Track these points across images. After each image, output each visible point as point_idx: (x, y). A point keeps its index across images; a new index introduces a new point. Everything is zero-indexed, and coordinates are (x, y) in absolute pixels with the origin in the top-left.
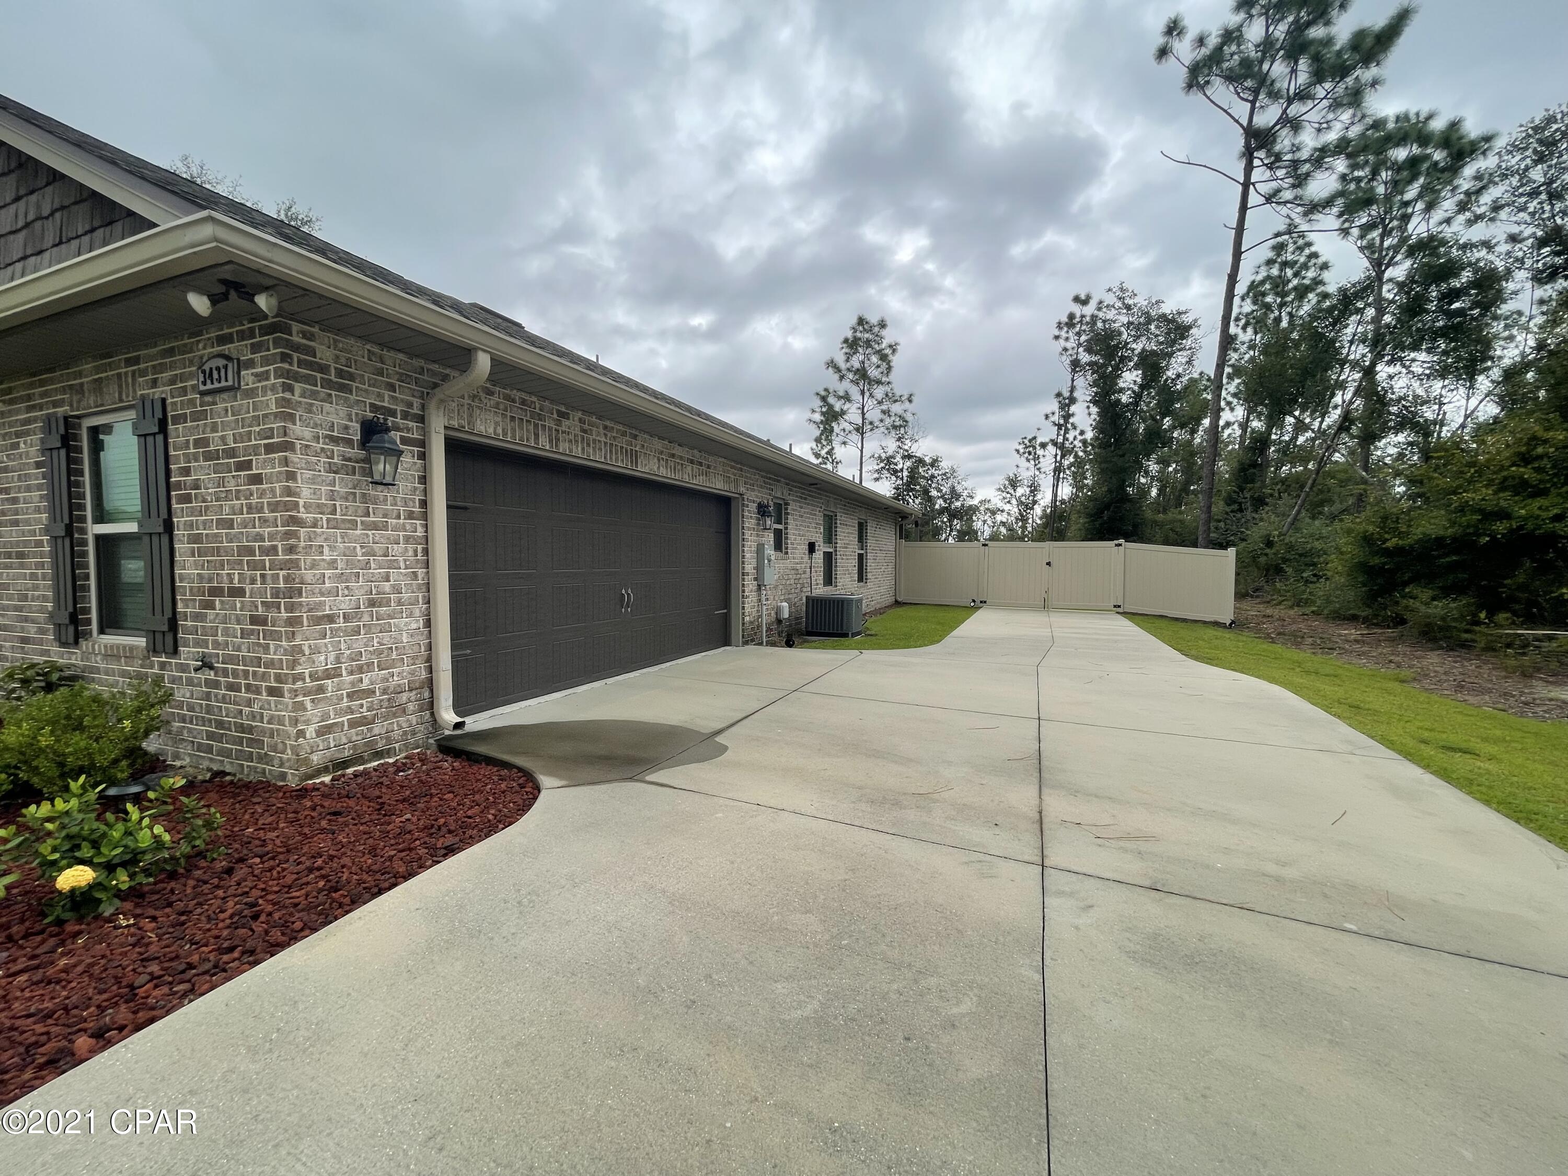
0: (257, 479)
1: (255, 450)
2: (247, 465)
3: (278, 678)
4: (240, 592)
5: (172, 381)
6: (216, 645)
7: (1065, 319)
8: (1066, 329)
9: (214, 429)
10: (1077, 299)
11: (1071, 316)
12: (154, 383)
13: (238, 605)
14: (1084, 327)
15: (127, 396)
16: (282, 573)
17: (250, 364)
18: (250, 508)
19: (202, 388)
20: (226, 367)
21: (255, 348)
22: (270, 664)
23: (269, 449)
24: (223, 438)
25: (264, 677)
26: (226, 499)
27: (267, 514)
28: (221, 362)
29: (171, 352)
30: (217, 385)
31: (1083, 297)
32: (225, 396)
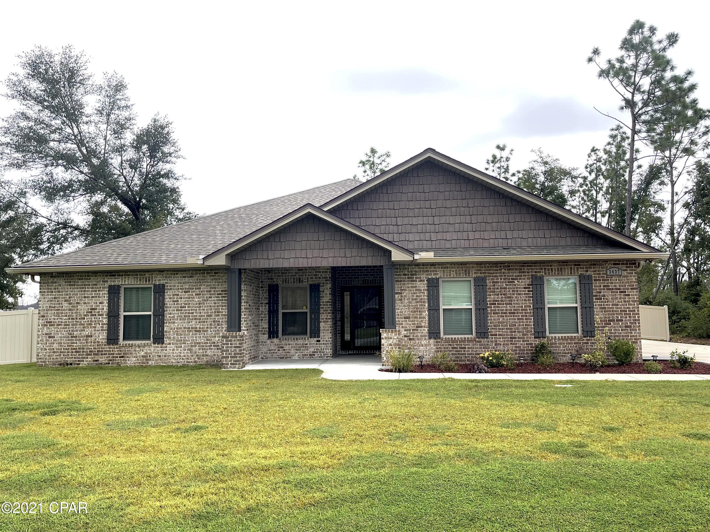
0: (629, 295)
1: (628, 289)
2: (625, 292)
3: (635, 339)
4: (622, 320)
5: (595, 271)
6: (612, 333)
7: (491, 159)
8: (492, 164)
9: (612, 283)
10: (498, 147)
11: (494, 157)
12: (587, 271)
13: (620, 323)
14: (502, 164)
15: (574, 273)
16: (636, 316)
17: (627, 270)
18: (625, 301)
19: (608, 274)
20: (618, 270)
21: (627, 267)
22: (633, 336)
23: (631, 289)
24: (615, 286)
25: (630, 339)
26: (616, 299)
27: (631, 303)
28: (617, 269)
29: (595, 264)
30: (615, 274)
31: (501, 146)
32: (616, 276)
